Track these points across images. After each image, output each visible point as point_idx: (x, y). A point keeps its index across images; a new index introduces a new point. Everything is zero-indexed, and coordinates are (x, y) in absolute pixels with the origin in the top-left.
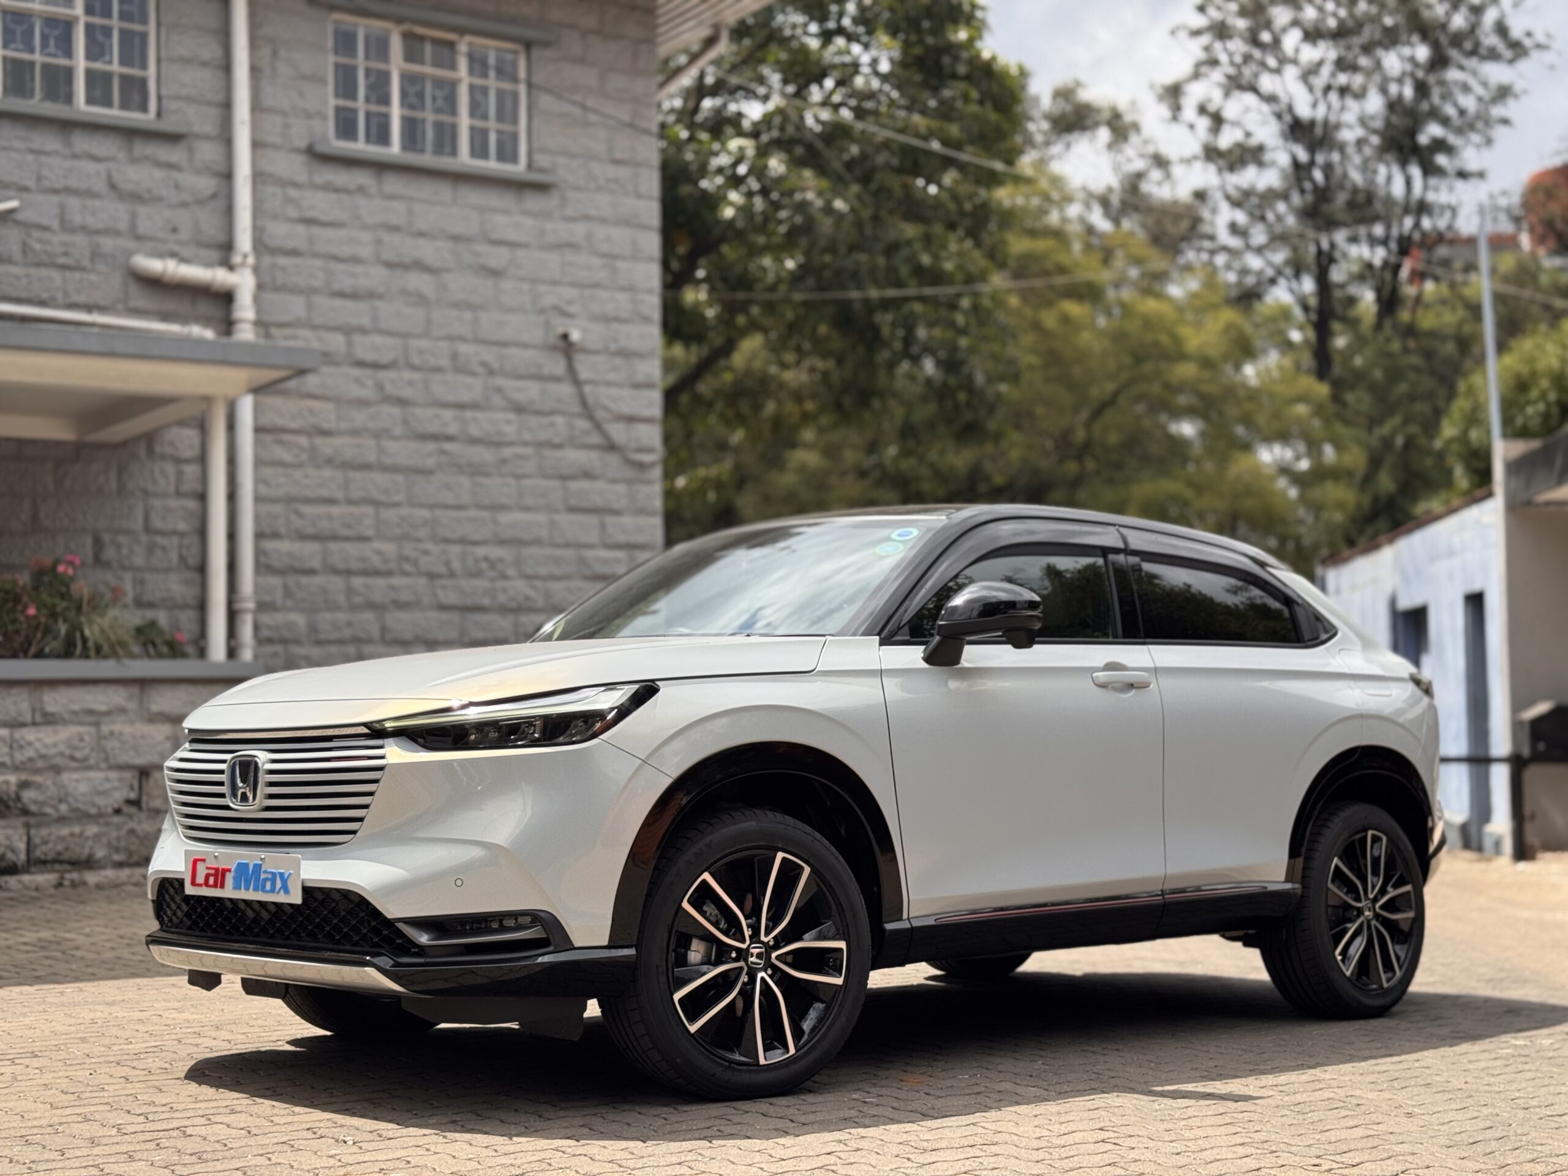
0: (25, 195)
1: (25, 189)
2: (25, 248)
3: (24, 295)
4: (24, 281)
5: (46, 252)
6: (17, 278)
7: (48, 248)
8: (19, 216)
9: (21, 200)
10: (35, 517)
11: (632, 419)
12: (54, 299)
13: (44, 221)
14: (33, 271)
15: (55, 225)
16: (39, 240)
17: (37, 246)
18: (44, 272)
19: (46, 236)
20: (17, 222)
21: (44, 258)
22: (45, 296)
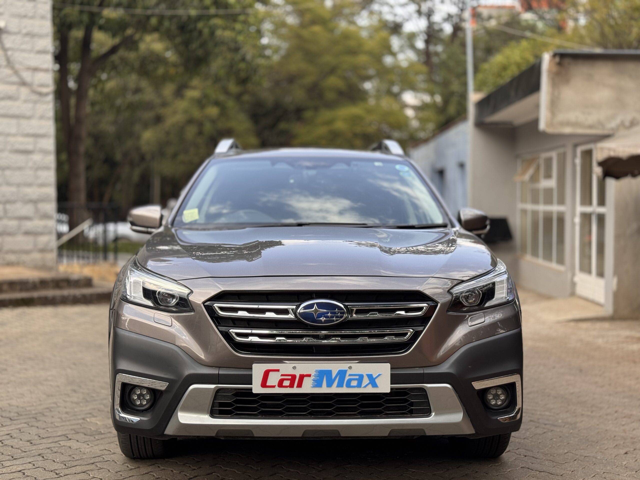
11: (36, 70)
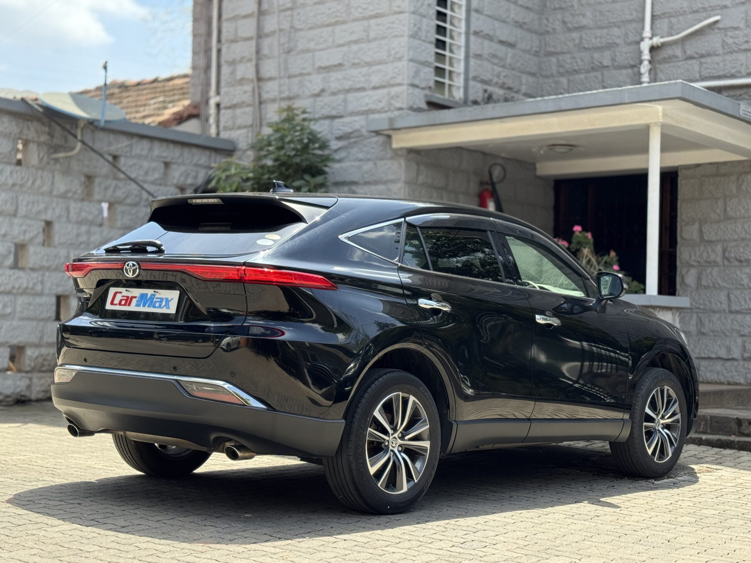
0: (725, 11)
1: (725, 7)
2: (724, 44)
3: (721, 73)
4: (722, 64)
5: (735, 43)
6: (718, 64)
7: (736, 41)
8: (720, 25)
9: (722, 15)
10: (725, 210)
12: (739, 72)
13: (735, 25)
14: (728, 57)
15: (742, 25)
16: (731, 37)
17: (730, 41)
18: (735, 56)
19: (737, 32)
20: (719, 29)
21: (734, 47)
22: (733, 71)
